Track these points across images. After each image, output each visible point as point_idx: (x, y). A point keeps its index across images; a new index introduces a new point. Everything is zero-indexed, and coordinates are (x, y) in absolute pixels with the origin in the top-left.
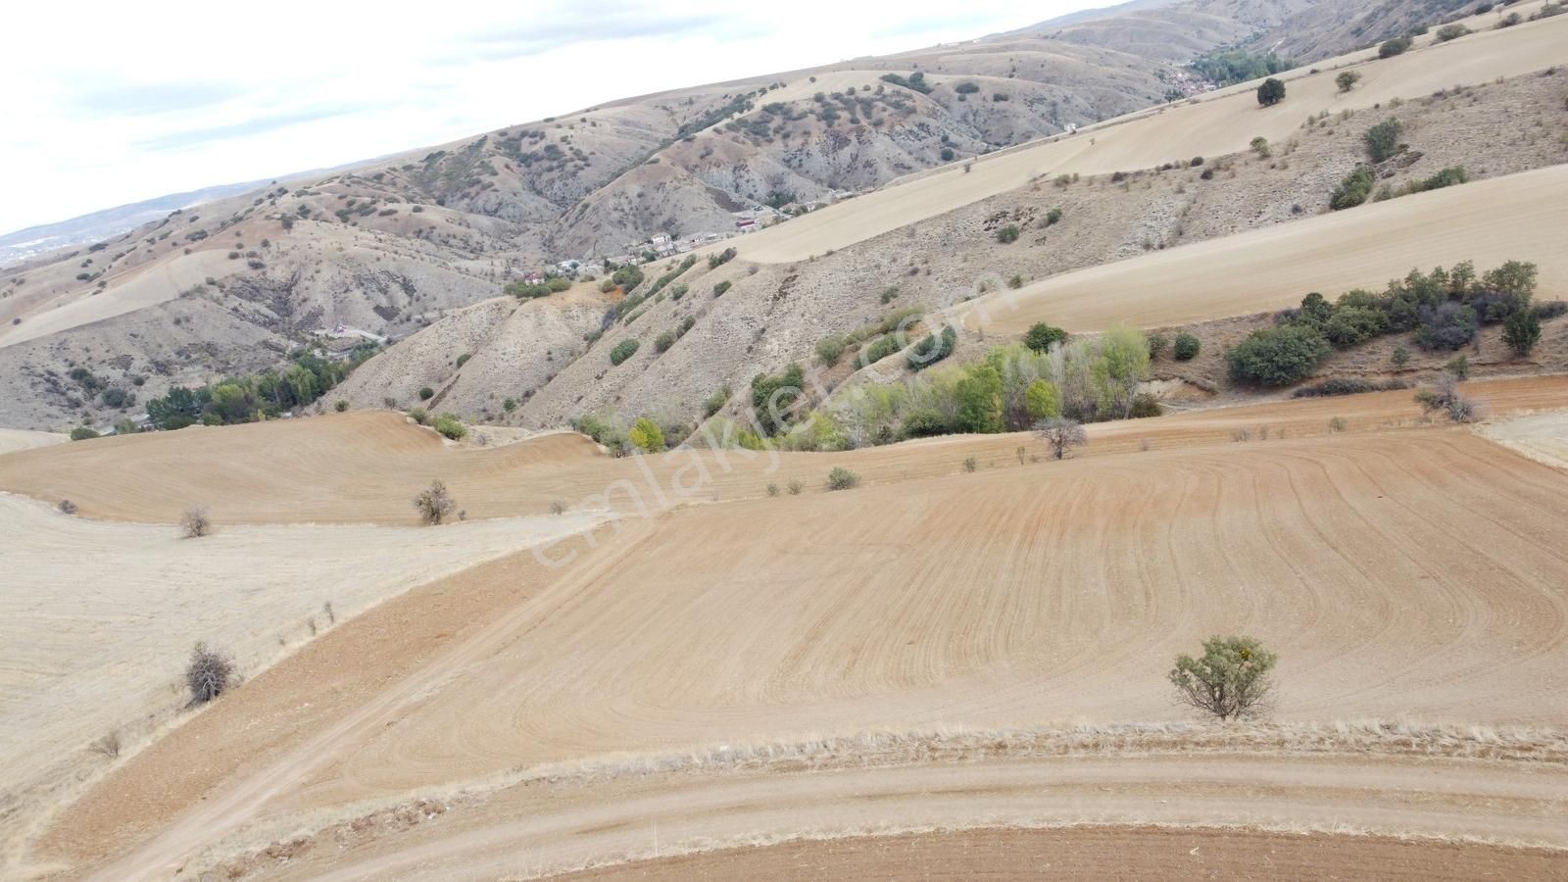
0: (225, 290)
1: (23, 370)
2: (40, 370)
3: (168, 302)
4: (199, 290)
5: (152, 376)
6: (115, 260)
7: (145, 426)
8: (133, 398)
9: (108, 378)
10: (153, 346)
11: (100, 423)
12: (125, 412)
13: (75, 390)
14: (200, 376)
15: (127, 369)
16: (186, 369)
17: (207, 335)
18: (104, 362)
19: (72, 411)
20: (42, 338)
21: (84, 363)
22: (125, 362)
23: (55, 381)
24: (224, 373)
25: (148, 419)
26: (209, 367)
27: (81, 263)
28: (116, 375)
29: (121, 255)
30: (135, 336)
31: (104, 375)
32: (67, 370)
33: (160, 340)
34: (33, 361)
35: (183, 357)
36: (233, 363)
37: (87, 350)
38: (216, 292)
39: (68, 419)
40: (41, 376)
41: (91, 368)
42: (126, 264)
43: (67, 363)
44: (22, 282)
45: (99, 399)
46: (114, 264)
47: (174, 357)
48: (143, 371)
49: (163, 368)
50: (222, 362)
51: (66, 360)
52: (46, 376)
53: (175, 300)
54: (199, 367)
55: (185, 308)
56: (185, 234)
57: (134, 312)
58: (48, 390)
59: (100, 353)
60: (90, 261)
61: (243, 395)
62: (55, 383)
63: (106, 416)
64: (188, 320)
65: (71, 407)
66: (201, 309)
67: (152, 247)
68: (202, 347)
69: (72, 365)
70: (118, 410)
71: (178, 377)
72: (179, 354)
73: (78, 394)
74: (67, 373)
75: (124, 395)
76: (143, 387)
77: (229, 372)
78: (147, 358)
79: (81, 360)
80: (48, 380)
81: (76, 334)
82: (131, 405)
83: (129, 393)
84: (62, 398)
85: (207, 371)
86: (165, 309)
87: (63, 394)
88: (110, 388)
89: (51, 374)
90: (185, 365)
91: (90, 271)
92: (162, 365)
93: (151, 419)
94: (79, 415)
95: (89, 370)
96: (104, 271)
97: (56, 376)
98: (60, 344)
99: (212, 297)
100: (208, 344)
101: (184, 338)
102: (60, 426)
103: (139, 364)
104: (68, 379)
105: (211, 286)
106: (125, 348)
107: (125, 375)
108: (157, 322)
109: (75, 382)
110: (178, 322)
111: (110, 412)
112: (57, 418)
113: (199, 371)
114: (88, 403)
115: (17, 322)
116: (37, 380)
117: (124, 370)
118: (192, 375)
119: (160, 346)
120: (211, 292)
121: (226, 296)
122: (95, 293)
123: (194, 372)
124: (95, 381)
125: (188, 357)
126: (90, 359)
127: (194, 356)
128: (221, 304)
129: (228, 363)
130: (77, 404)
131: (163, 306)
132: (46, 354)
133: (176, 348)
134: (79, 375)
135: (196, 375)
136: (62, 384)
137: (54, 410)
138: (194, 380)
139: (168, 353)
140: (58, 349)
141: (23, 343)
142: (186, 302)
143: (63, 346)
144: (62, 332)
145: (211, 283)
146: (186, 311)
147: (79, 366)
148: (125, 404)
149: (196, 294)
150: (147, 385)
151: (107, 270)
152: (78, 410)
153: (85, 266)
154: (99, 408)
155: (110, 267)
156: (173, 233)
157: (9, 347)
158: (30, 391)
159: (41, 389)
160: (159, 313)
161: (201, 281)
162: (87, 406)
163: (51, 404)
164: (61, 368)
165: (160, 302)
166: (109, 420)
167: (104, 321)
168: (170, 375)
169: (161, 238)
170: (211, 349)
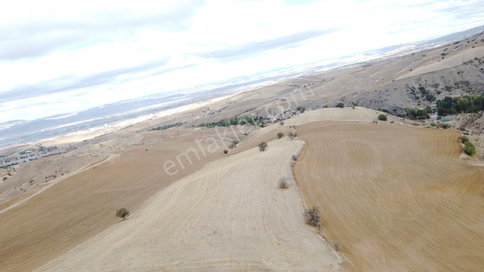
0: (480, 62)
1: (406, 86)
2: (411, 86)
3: (458, 66)
4: (471, 62)
5: (444, 91)
6: (455, 48)
7: (435, 108)
8: (435, 98)
9: (430, 91)
10: (447, 81)
11: (422, 105)
12: (431, 103)
13: (419, 94)
14: (460, 93)
15: (436, 88)
16: (456, 90)
17: (467, 79)
18: (430, 85)
19: (415, 100)
20: (414, 76)
21: (424, 85)
22: (436, 86)
23: (414, 90)
24: (469, 92)
25: (436, 106)
26: (464, 90)
27: (444, 50)
28: (432, 90)
29: (458, 47)
30: (442, 77)
31: (428, 90)
32: (418, 87)
33: (450, 79)
34: (410, 83)
35: (456, 86)
36: (473, 89)
37: (426, 81)
38: (477, 62)
39: (413, 103)
40: (410, 88)
41: (426, 87)
42: (458, 50)
43: (419, 85)
44: (425, 56)
45: (425, 97)
46: (455, 50)
47: (453, 85)
48: (441, 89)
49: (448, 89)
50: (469, 88)
51: (419, 84)
52: (412, 89)
53: (461, 65)
54: (461, 90)
55: (463, 68)
56: (481, 39)
57: (445, 69)
58: (411, 93)
59: (430, 82)
60: (447, 49)
61: (468, 102)
62: (414, 91)
63: (425, 103)
64: (462, 72)
65: (416, 99)
66: (469, 68)
67: (468, 44)
68: (464, 82)
69: (420, 86)
70: (429, 102)
71: (452, 92)
72: (455, 84)
73: (419, 95)
74: (418, 88)
75: (432, 97)
76: (439, 95)
77: (471, 93)
78: (444, 85)
79: (423, 84)
80: (412, 90)
81: (425, 76)
82: (434, 100)
83: (435, 96)
84: (414, 96)
85: (463, 91)
86: (456, 68)
87: (415, 95)
88: (430, 94)
89: (413, 88)
90: (456, 88)
91: (445, 52)
92: (448, 88)
93: (437, 107)
94: (417, 102)
95: (425, 88)
96: (450, 52)
97: (415, 89)
98: (419, 78)
99: (474, 64)
100: (467, 82)
101: (459, 78)
102: (410, 105)
103: (442, 86)
104: (418, 90)
105: (476, 60)
106: (438, 81)
107: (435, 90)
108: (451, 73)
109: (420, 91)
110: (459, 73)
111: (427, 102)
112: (410, 102)
113: (460, 91)
114: (422, 98)
115: (411, 70)
116: (409, 89)
117: (435, 89)
118: (457, 92)
119: (450, 81)
120: (475, 63)
121: (480, 64)
122: (439, 61)
123: (458, 91)
124: (425, 91)
125: (458, 86)
126: (426, 84)
127: (460, 85)
128: (477, 67)
129: (472, 89)
130: (417, 98)
131: (456, 67)
132: (414, 81)
133: (455, 82)
134: (422, 89)
135: (458, 92)
136: (415, 92)
137: (410, 100)
138: (457, 94)
139: (452, 84)
140: (418, 80)
141: (409, 78)
142: (464, 65)
143: (419, 79)
144: (421, 74)
145: (476, 59)
146: (463, 69)
147: (422, 86)
148: (432, 100)
149: (469, 63)
150: (441, 94)
151: (451, 52)
152: (418, 100)
153: (445, 50)
154: (424, 100)
155: (452, 51)
156: (477, 39)
157: (405, 78)
158: (406, 93)
159: (409, 92)
160: (453, 70)
161: (473, 58)
162: (420, 100)
163: (410, 97)
164: (417, 86)
165: (455, 65)
166: (425, 105)
167: (434, 72)
168: (450, 91)
169: (472, 41)
170: (467, 83)
